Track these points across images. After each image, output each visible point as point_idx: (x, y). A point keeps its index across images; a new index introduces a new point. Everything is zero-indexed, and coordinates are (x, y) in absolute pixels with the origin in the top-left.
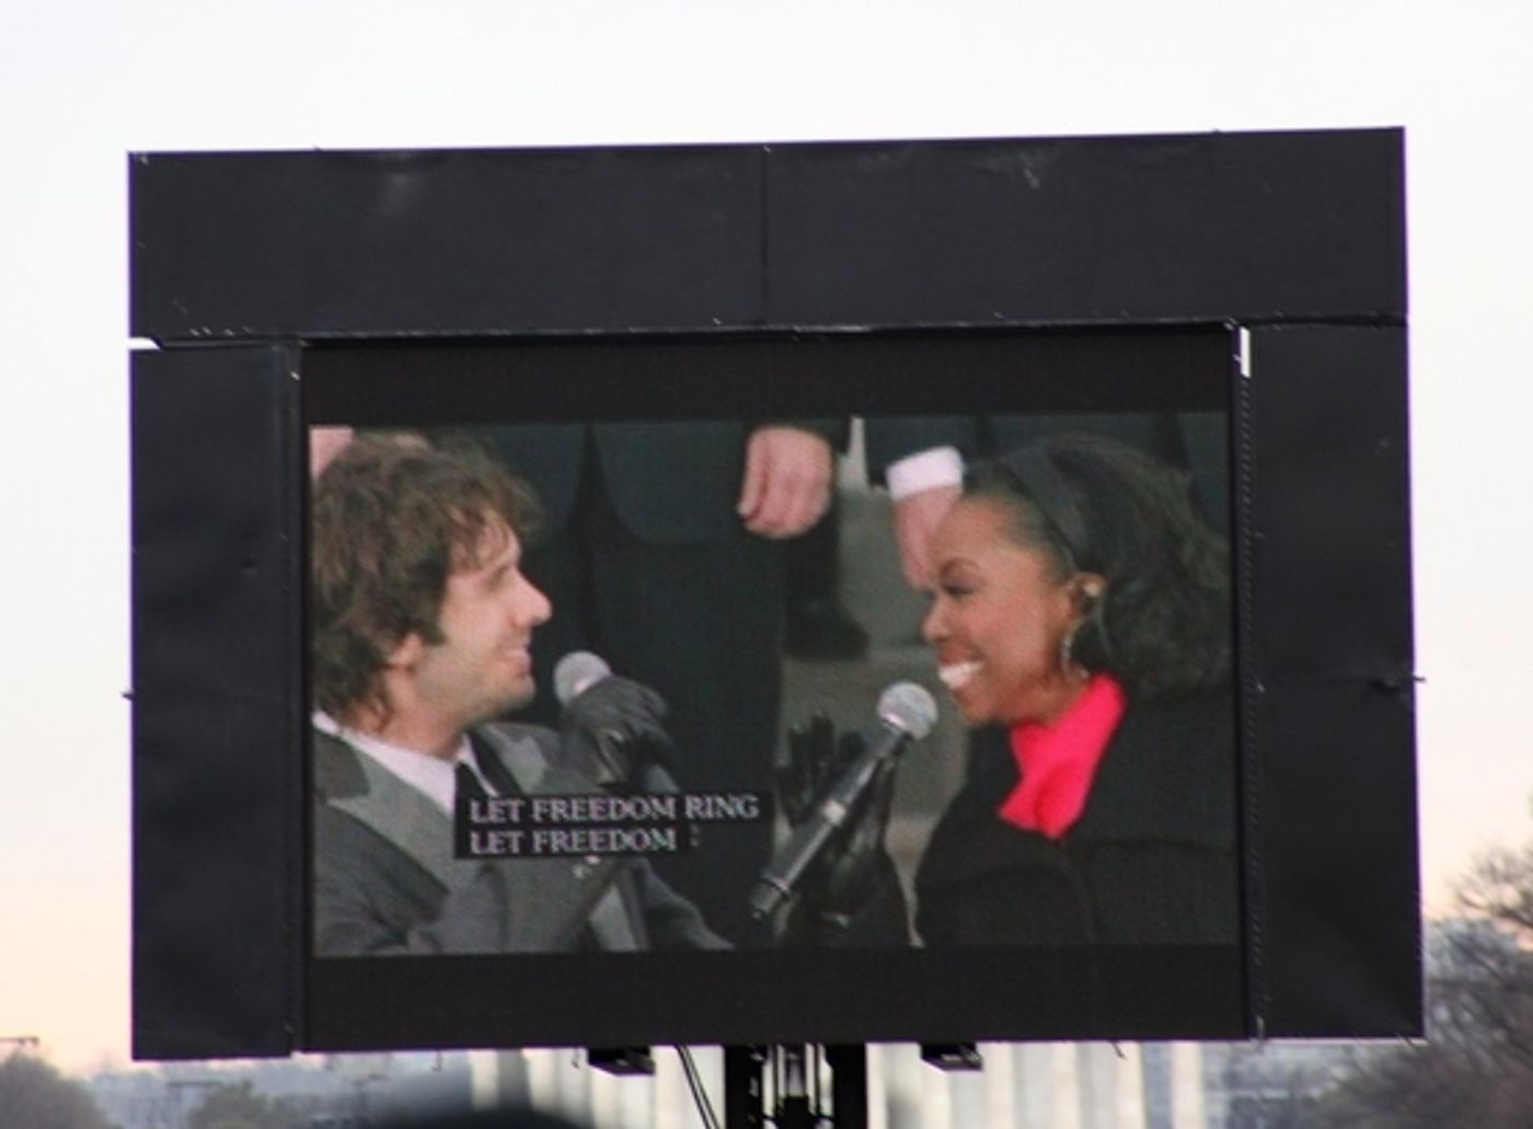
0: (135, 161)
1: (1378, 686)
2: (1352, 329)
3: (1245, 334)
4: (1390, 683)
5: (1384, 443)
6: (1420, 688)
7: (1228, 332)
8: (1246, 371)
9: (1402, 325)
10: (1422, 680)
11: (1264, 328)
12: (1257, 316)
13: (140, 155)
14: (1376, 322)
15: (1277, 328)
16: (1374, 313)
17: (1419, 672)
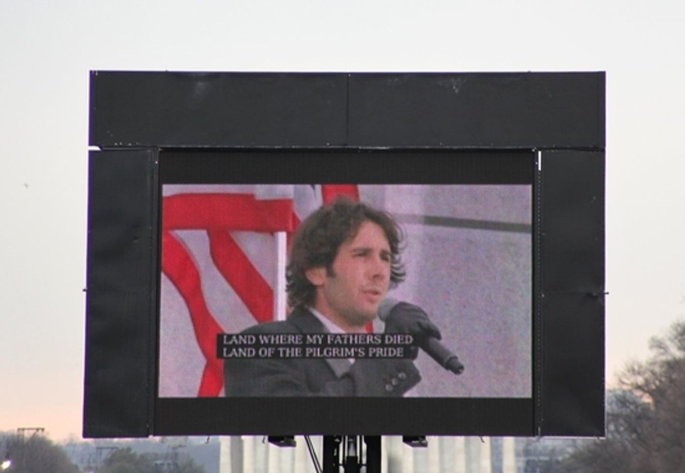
0: (92, 74)
1: (590, 295)
2: (582, 152)
3: (540, 153)
4: (595, 294)
5: (594, 198)
6: (607, 296)
7: (533, 153)
8: (540, 169)
9: (603, 151)
10: (608, 293)
11: (547, 151)
12: (545, 146)
13: (95, 72)
14: (592, 150)
15: (553, 151)
16: (591, 146)
17: (606, 291)
